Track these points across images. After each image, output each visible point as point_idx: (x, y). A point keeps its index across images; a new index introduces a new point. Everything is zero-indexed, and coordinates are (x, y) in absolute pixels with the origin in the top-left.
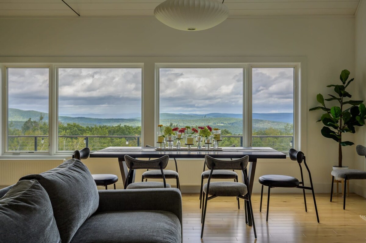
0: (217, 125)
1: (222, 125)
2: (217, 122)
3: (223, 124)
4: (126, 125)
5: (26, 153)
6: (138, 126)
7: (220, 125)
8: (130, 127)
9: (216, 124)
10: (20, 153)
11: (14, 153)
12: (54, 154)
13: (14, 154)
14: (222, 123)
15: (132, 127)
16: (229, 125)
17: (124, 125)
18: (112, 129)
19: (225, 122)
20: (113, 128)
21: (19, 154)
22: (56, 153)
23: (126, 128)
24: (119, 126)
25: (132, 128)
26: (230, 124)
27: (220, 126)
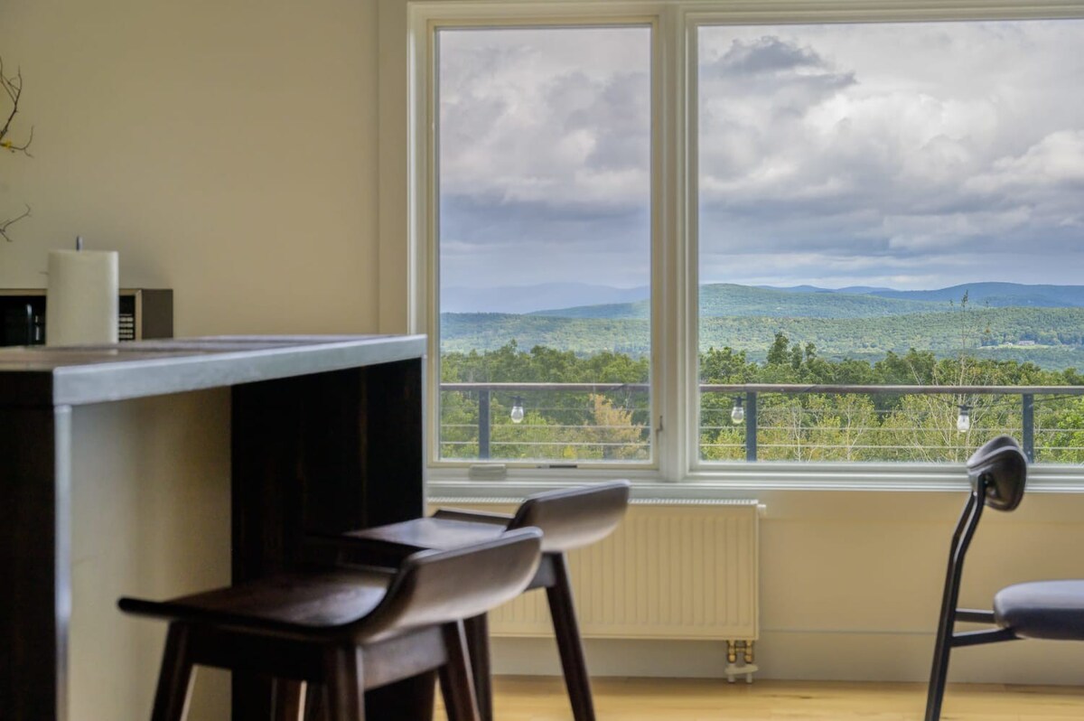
0: (1001, 346)
1: (1031, 345)
2: (1003, 330)
3: (1036, 341)
4: (541, 345)
5: (540, 467)
6: (604, 353)
7: (1017, 347)
8: (564, 358)
9: (994, 343)
10: (508, 467)
11: (474, 468)
12: (686, 478)
13: (476, 473)
14: (1027, 337)
15: (571, 357)
16: (1065, 347)
17: (533, 346)
18: (470, 367)
19: (1043, 333)
20: (475, 363)
21: (500, 474)
22: (691, 470)
23: (543, 361)
24: (506, 351)
25: (574, 361)
26: (1069, 342)
27: (1019, 351)
